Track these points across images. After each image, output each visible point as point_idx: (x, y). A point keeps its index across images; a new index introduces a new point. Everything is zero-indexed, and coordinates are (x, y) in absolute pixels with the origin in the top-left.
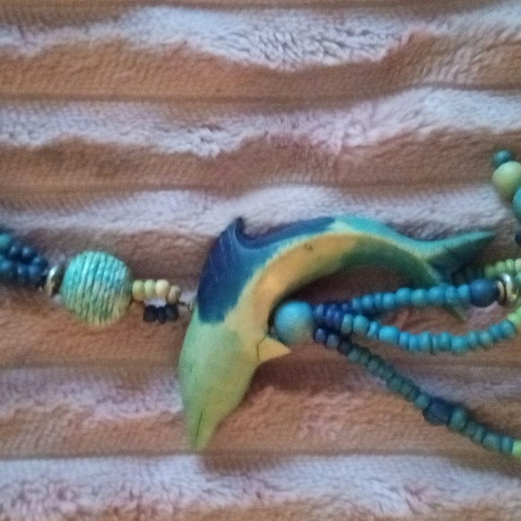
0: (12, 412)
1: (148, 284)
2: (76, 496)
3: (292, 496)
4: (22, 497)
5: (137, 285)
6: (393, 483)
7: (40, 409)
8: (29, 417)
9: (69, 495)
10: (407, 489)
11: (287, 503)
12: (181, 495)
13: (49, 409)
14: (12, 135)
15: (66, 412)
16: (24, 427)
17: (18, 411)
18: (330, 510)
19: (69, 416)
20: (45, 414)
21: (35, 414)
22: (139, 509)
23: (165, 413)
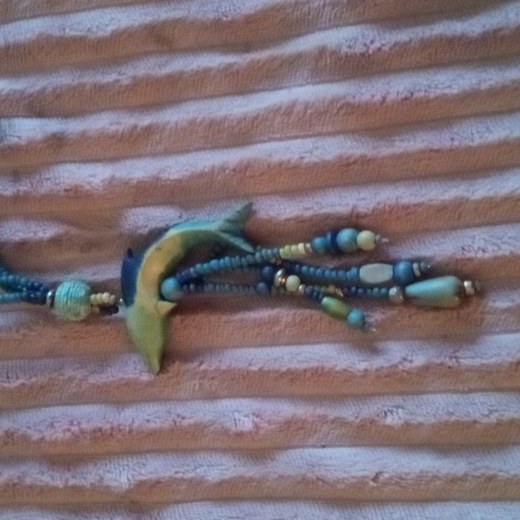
0: (47, 379)
1: (99, 295)
2: (79, 423)
3: (192, 421)
4: (52, 425)
5: (93, 296)
6: (246, 412)
7: (61, 378)
8: (56, 382)
9: (75, 423)
10: (253, 414)
11: (190, 425)
12: (133, 422)
13: (66, 378)
14: (35, 233)
15: (75, 379)
16: (54, 388)
17: (50, 379)
18: (212, 428)
19: (76, 381)
20: (64, 380)
21: (59, 381)
22: (112, 428)
23: (122, 379)
